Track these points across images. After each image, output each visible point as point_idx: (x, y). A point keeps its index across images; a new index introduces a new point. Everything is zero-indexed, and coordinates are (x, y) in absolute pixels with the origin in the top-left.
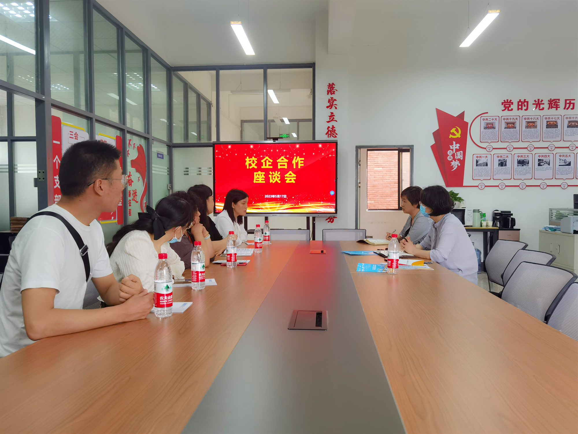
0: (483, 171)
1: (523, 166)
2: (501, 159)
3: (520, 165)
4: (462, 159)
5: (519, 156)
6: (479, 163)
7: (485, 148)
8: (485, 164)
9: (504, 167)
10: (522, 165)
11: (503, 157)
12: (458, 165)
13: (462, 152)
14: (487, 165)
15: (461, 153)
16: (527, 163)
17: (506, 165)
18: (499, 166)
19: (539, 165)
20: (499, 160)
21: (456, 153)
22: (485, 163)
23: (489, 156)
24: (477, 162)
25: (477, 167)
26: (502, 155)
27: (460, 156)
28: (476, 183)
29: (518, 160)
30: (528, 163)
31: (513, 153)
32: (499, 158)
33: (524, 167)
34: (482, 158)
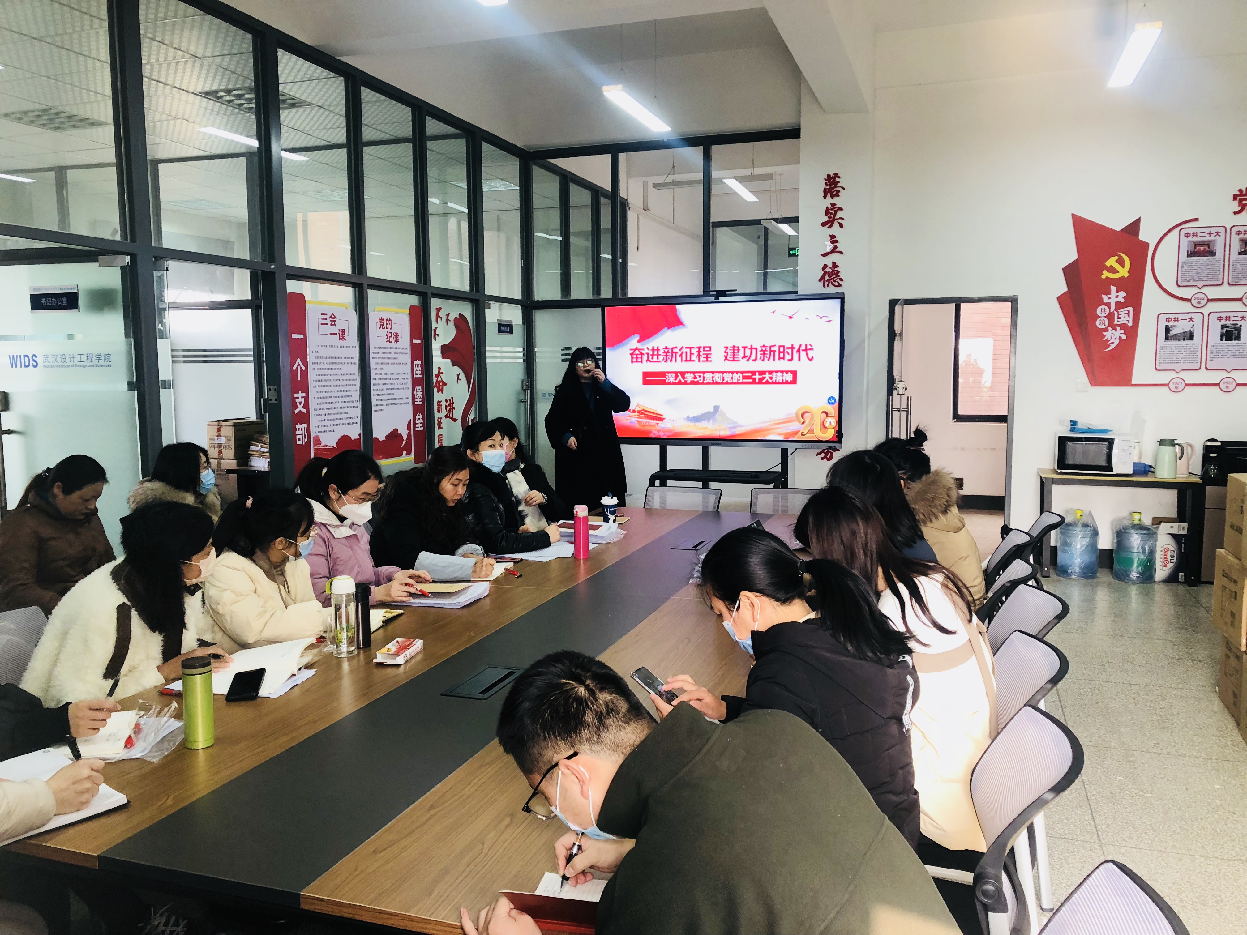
0: (1183, 350)
2: (1228, 323)
4: (1130, 324)
6: (1174, 332)
7: (1189, 300)
8: (1188, 336)
9: (1234, 342)
11: (1232, 318)
12: (1120, 338)
13: (1131, 309)
14: (1191, 337)
15: (1128, 311)
17: (1238, 338)
18: (1222, 340)
20: (1223, 327)
21: (1116, 313)
22: (1188, 333)
23: (1198, 318)
24: (1168, 330)
25: (1168, 342)
26: (1231, 314)
27: (1127, 318)
28: (1163, 378)
32: (1223, 322)
34: (1180, 321)
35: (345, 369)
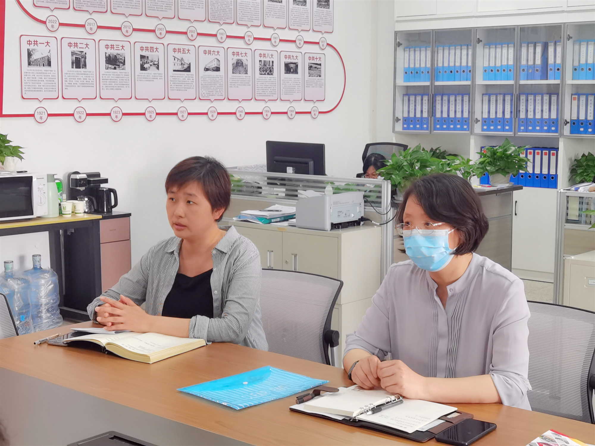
0: (43, 77)
1: (115, 68)
2: (76, 50)
3: (110, 66)
5: (107, 47)
6: (34, 57)
7: (44, 22)
8: (46, 62)
9: (82, 70)
10: (113, 67)
11: (79, 45)
14: (49, 64)
16: (121, 63)
17: (85, 66)
18: (73, 67)
19: (143, 68)
20: (73, 53)
22: (46, 58)
23: (52, 41)
24: (29, 55)
25: (32, 68)
26: (78, 41)
28: (29, 108)
29: (107, 55)
30: (124, 64)
31: (97, 37)
32: (73, 49)
33: (118, 71)
34: (39, 45)
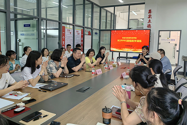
35: (71, 38)
